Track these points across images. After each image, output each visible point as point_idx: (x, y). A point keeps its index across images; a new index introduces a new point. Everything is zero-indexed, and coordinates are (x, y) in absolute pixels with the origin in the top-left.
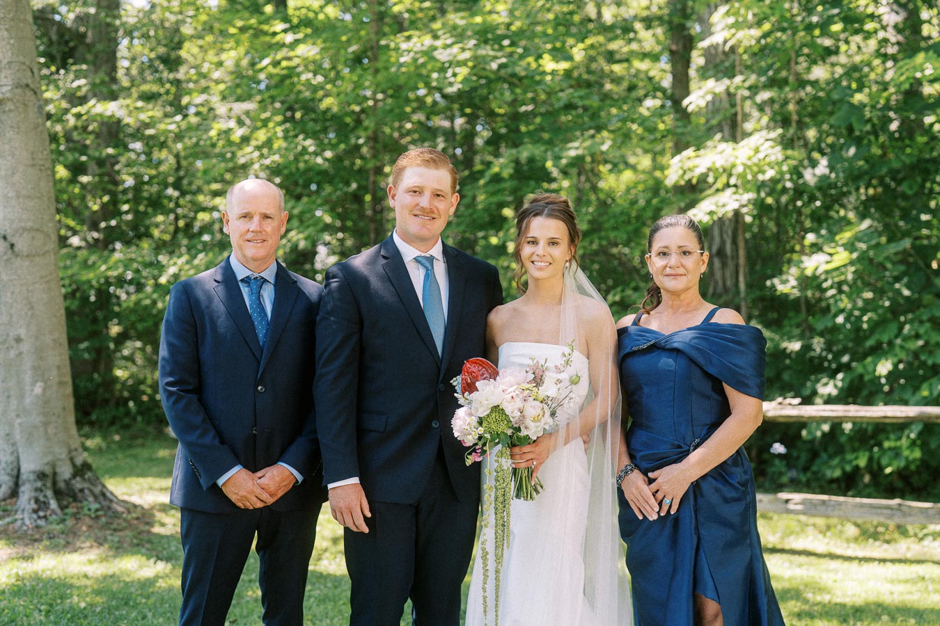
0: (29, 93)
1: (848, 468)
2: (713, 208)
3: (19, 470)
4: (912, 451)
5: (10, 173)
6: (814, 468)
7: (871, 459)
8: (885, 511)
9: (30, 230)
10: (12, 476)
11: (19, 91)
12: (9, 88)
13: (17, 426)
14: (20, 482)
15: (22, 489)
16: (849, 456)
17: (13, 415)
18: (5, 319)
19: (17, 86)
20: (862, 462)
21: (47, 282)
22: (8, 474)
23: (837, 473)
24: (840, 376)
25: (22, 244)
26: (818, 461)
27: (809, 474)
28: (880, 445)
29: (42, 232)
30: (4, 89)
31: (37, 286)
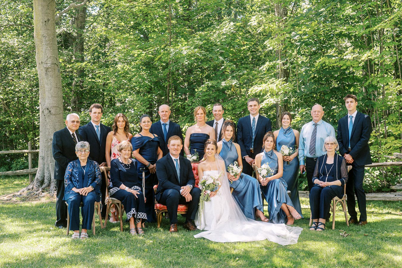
0: (56, 66)
2: (268, 103)
3: (51, 179)
5: (50, 89)
9: (56, 106)
10: (49, 180)
11: (53, 65)
12: (50, 64)
13: (50, 165)
14: (51, 182)
15: (51, 184)
17: (49, 162)
18: (47, 133)
19: (52, 64)
21: (60, 122)
22: (47, 180)
25: (53, 111)
29: (58, 107)
30: (48, 65)
31: (57, 123)
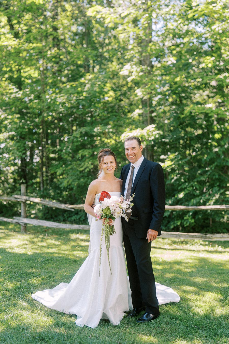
1: (175, 225)
4: (192, 220)
6: (168, 226)
7: (181, 223)
8: (175, 235)
16: (176, 222)
20: (179, 224)
23: (172, 227)
24: (173, 198)
26: (169, 224)
27: (166, 228)
28: (183, 218)
